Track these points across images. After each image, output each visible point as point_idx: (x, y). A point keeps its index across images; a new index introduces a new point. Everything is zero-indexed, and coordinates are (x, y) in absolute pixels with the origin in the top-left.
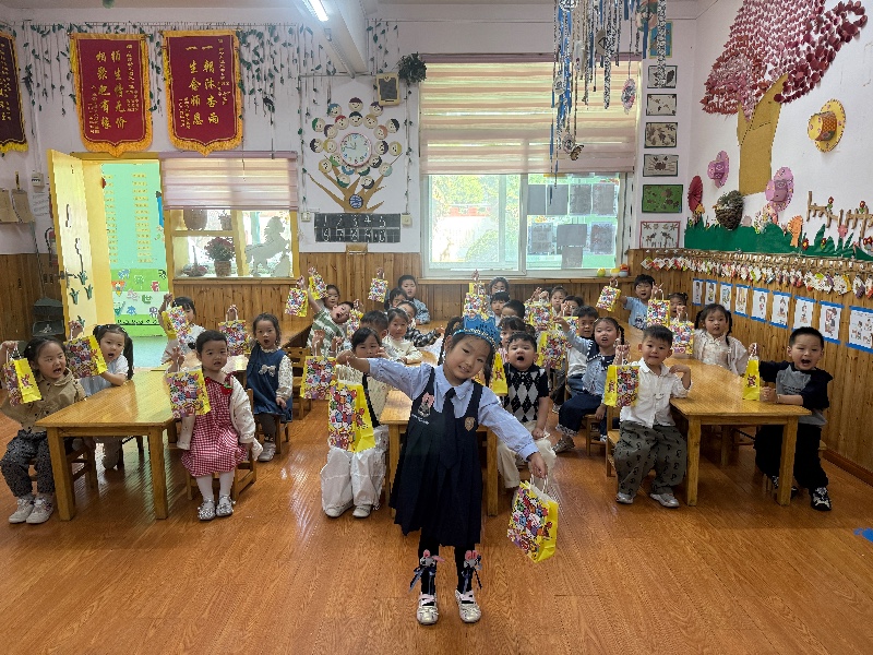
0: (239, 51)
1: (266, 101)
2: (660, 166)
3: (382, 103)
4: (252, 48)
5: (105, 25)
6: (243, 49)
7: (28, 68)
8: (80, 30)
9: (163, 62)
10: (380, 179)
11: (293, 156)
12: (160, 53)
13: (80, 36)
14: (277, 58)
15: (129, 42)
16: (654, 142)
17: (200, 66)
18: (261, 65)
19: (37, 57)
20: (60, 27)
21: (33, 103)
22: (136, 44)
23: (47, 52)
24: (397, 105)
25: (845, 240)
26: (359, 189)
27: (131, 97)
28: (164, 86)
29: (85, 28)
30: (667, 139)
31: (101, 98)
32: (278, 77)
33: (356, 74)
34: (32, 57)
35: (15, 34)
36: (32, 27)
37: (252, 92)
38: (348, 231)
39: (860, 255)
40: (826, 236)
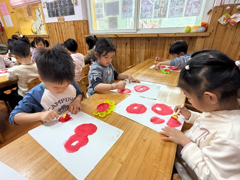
38: (57, 11)
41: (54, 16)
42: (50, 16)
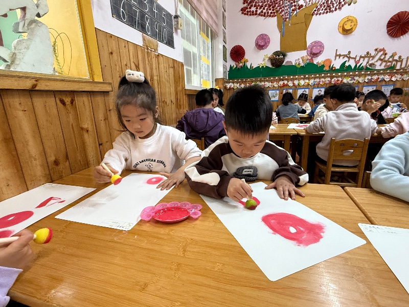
2: (224, 37)
16: (224, 24)
25: (358, 65)
38: (142, 18)
39: (367, 69)
40: (347, 64)
42: (116, 14)
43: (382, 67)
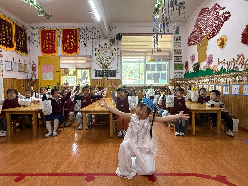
0: (79, 33)
1: (85, 44)
2: (178, 59)
3: (112, 44)
4: (82, 32)
5: (48, 27)
6: (80, 32)
7: (29, 37)
8: (42, 28)
9: (61, 35)
10: (111, 62)
11: (91, 57)
12: (60, 33)
13: (42, 29)
14: (88, 34)
15: (53, 31)
16: (176, 54)
17: (69, 36)
18: (84, 36)
19: (32, 34)
20: (38, 27)
21: (30, 44)
22: (55, 31)
23: (34, 33)
24: (115, 45)
25: (229, 68)
26: (106, 64)
27: (53, 43)
28: (61, 41)
29: (43, 28)
30: (179, 53)
31: (46, 43)
32: (88, 39)
33: (106, 38)
34: (31, 34)
35: (27, 29)
36: (31, 27)
37: (81, 42)
38: (103, 74)
39: (234, 71)
40: (223, 68)
41: (100, 76)
42: (96, 76)
43: (243, 69)
